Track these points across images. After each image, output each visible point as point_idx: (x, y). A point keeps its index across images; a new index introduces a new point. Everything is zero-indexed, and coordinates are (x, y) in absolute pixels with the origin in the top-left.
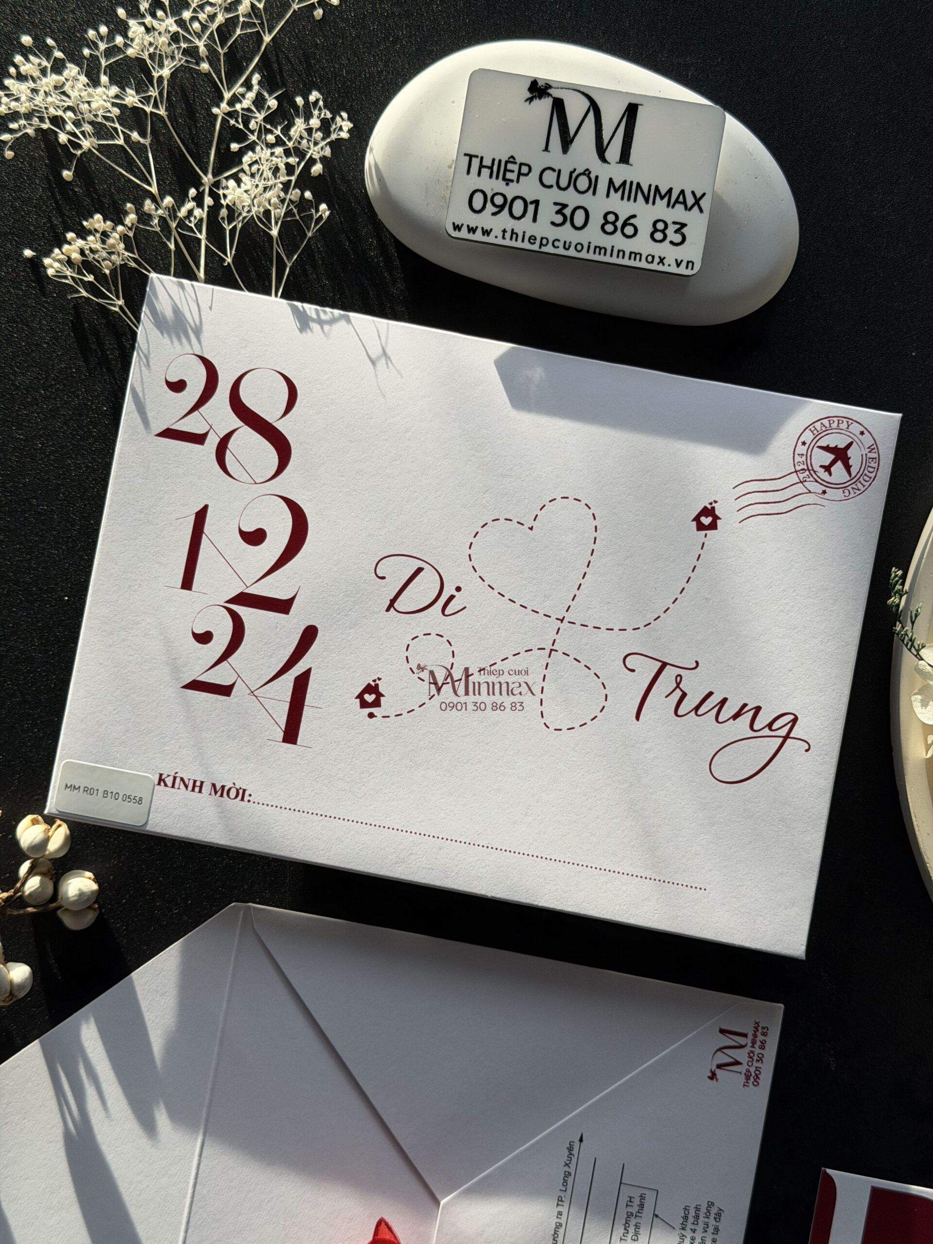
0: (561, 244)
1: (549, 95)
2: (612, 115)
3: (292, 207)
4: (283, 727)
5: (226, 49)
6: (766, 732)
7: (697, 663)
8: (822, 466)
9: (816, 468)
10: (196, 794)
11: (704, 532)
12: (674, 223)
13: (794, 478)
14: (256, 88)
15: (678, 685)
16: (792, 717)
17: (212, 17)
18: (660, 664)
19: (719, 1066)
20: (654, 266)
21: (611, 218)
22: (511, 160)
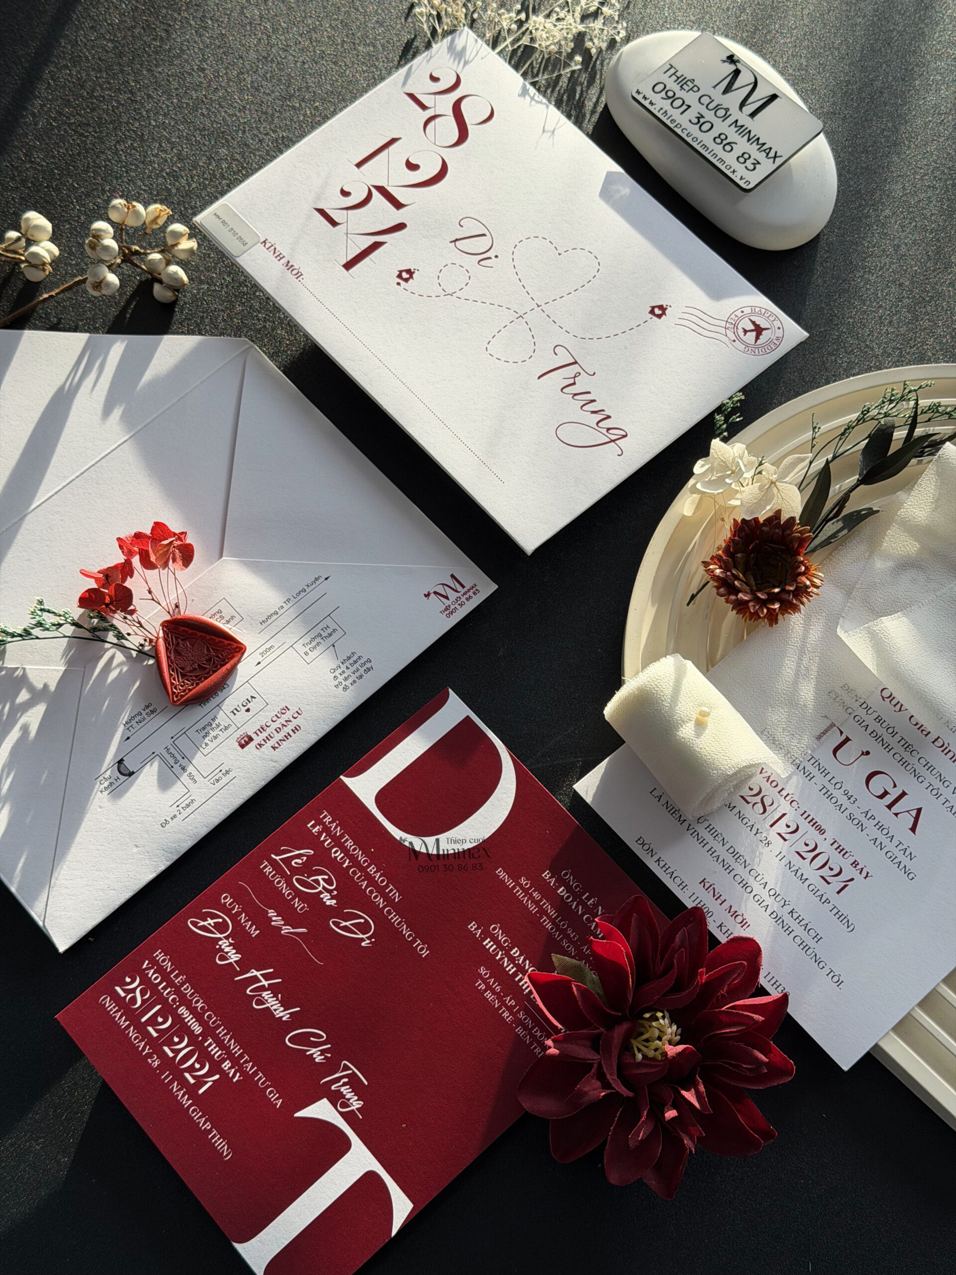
0: (686, 132)
1: (735, 65)
2: (761, 94)
4: (348, 260)
6: (604, 431)
7: (594, 373)
8: (743, 328)
9: (740, 327)
10: (276, 261)
11: (651, 316)
12: (755, 159)
13: (723, 324)
15: (575, 377)
18: (574, 361)
19: (435, 593)
20: (728, 172)
21: (723, 137)
22: (692, 80)
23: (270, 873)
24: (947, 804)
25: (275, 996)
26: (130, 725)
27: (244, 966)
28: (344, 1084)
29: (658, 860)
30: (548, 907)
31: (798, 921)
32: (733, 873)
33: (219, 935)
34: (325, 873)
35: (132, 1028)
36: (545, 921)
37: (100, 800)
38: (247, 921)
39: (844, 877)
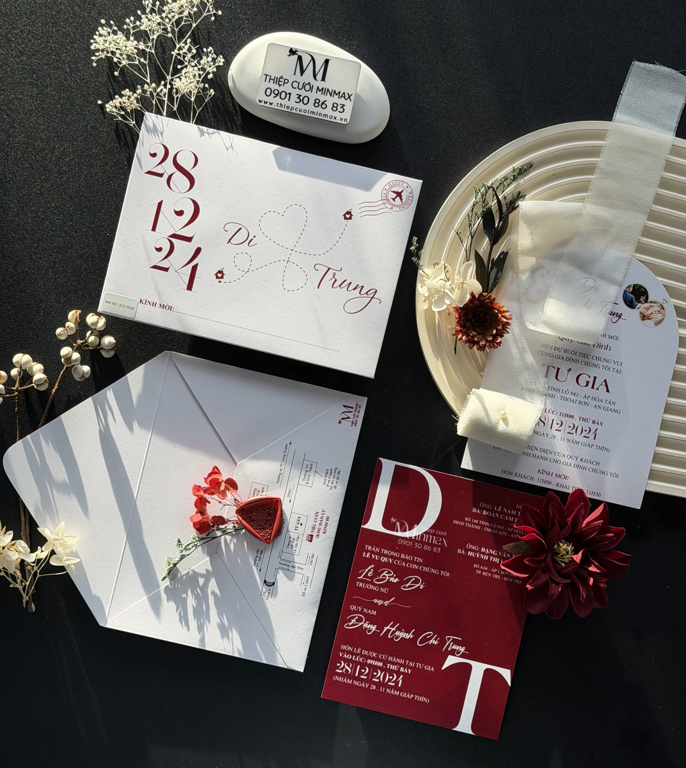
0: (298, 110)
1: (297, 54)
2: (319, 63)
3: (200, 90)
4: (187, 284)
5: (178, 29)
6: (365, 295)
7: (341, 269)
8: (392, 198)
9: (390, 199)
10: (154, 307)
11: (346, 221)
12: (341, 104)
13: (381, 202)
14: (189, 44)
15: (334, 276)
16: (375, 290)
17: (173, 17)
18: (328, 268)
19: (343, 419)
20: (332, 120)
21: (317, 101)
22: (282, 77)
23: (362, 585)
24: (615, 370)
25: (401, 631)
26: (257, 564)
27: (380, 628)
28: (453, 645)
29: (516, 475)
30: (483, 523)
31: (586, 462)
32: (548, 459)
33: (361, 624)
34: (385, 570)
35: (355, 681)
36: (486, 529)
37: (270, 603)
38: (368, 611)
39: (593, 431)
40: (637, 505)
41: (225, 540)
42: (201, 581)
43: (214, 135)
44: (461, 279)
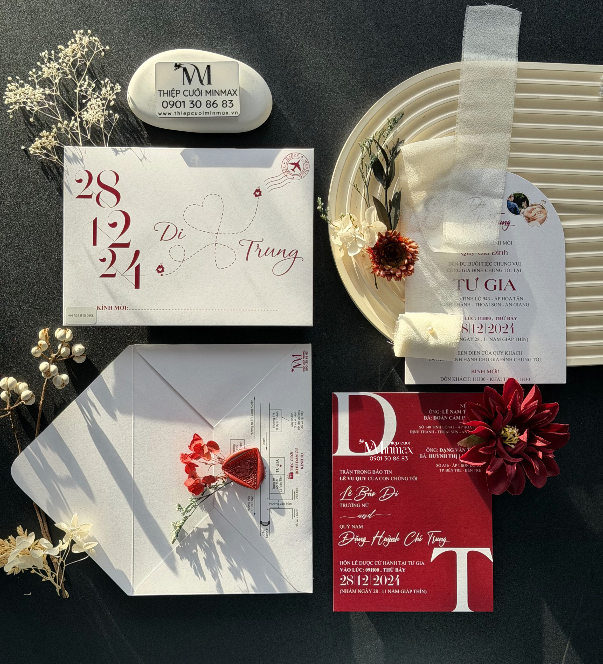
0: (194, 114)
1: (181, 67)
2: (203, 70)
3: (106, 117)
4: (134, 284)
5: (75, 70)
6: (289, 257)
7: (263, 239)
8: (291, 170)
9: (290, 170)
10: (110, 310)
11: (257, 197)
12: (229, 100)
13: (283, 175)
14: (87, 81)
15: (258, 247)
16: (296, 251)
17: (69, 60)
18: (251, 242)
19: (294, 367)
20: (225, 115)
21: (208, 102)
22: (173, 90)
23: (346, 506)
24: (516, 270)
25: (388, 537)
26: (250, 509)
27: (369, 538)
28: (435, 538)
29: (453, 379)
30: (436, 427)
31: (510, 354)
32: (478, 360)
33: (352, 539)
34: (361, 488)
35: (359, 590)
36: (439, 432)
37: (270, 540)
38: (355, 526)
39: (509, 326)
40: (562, 379)
41: (219, 495)
42: (206, 535)
43: (127, 152)
44: (367, 223)
